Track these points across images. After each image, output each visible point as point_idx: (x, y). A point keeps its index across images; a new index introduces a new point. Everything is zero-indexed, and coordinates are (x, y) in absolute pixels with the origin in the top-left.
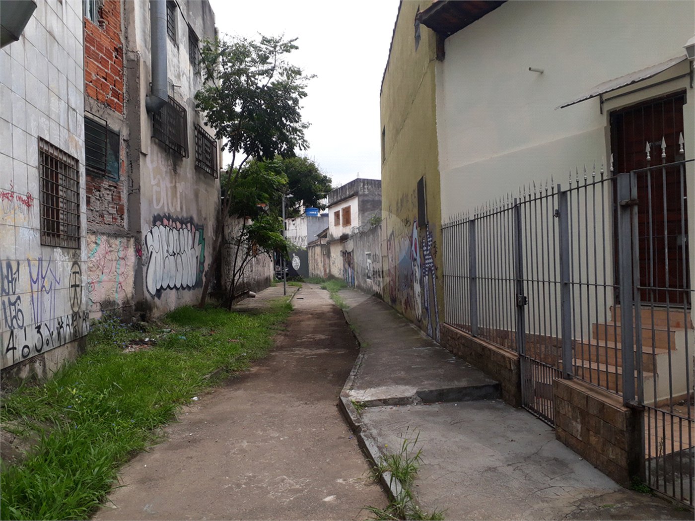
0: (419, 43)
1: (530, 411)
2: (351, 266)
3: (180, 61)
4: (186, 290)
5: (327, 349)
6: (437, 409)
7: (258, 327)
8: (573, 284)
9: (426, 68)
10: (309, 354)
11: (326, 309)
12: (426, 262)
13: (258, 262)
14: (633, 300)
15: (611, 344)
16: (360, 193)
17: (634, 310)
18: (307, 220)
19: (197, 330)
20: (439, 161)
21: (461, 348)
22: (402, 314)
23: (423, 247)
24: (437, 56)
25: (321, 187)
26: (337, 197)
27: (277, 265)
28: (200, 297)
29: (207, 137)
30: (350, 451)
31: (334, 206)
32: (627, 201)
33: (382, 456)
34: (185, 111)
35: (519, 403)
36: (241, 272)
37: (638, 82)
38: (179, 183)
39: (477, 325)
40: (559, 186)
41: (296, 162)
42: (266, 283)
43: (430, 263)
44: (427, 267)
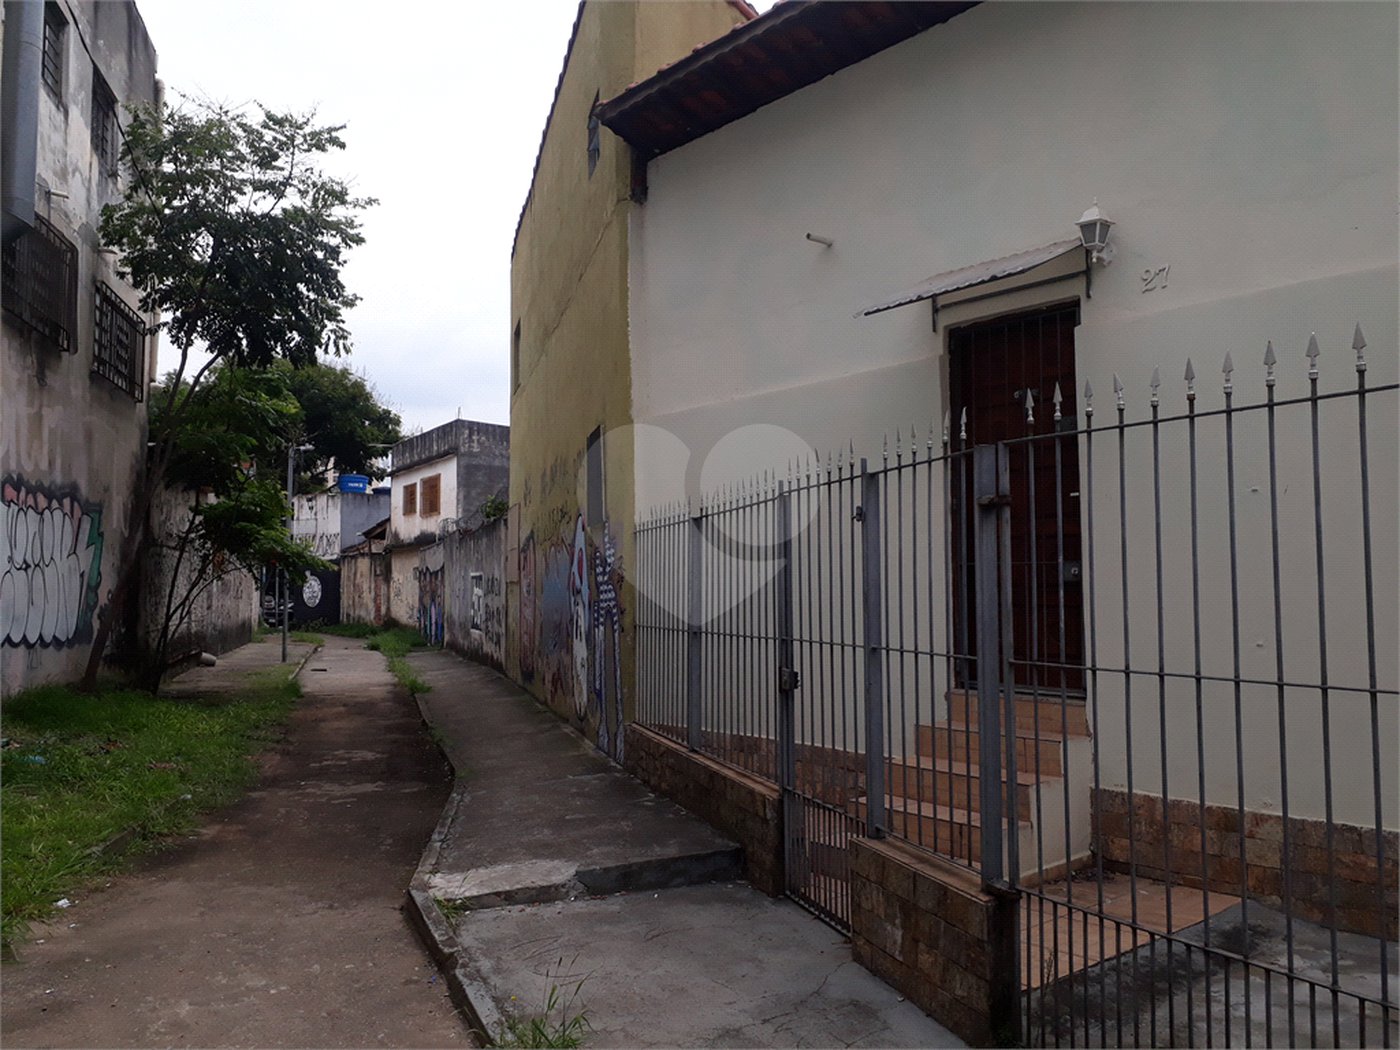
0: (595, 164)
1: (802, 902)
2: (438, 600)
3: (69, 141)
4: (51, 647)
5: (380, 783)
6: (616, 908)
7: (221, 734)
8: (888, 652)
9: (609, 213)
10: (339, 794)
11: (379, 693)
12: (601, 597)
13: (225, 589)
14: (1001, 680)
15: (959, 768)
16: (462, 449)
17: (1002, 702)
18: (342, 500)
19: (72, 741)
20: (632, 397)
21: (667, 773)
22: (545, 703)
23: (597, 566)
24: (633, 194)
25: (376, 432)
26: (412, 456)
27: (267, 594)
28: (86, 664)
29: (123, 311)
30: (430, 1012)
31: (404, 474)
32: (992, 497)
33: (503, 1019)
34: (73, 250)
35: (781, 887)
36: (186, 609)
37: (1001, 278)
38: (49, 406)
39: (700, 727)
40: (864, 462)
41: (323, 377)
42: (241, 634)
43: (610, 600)
44: (602, 609)
